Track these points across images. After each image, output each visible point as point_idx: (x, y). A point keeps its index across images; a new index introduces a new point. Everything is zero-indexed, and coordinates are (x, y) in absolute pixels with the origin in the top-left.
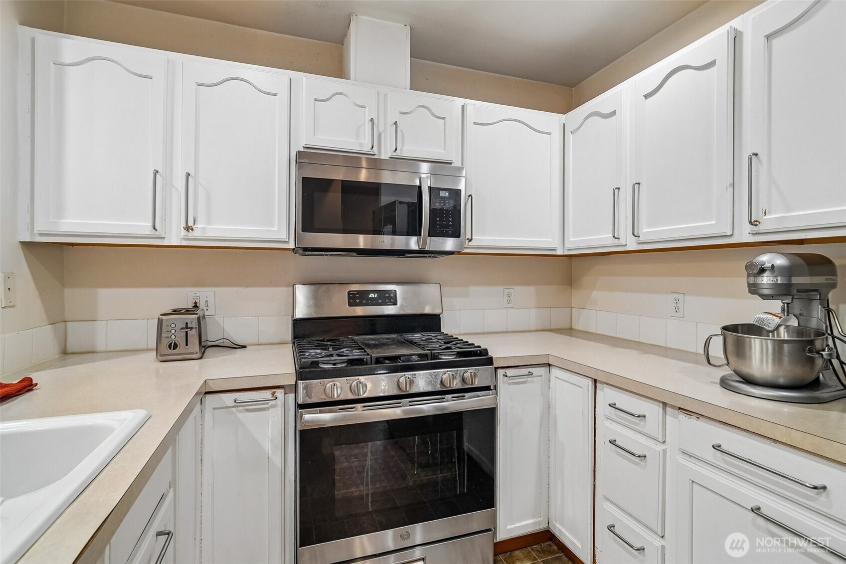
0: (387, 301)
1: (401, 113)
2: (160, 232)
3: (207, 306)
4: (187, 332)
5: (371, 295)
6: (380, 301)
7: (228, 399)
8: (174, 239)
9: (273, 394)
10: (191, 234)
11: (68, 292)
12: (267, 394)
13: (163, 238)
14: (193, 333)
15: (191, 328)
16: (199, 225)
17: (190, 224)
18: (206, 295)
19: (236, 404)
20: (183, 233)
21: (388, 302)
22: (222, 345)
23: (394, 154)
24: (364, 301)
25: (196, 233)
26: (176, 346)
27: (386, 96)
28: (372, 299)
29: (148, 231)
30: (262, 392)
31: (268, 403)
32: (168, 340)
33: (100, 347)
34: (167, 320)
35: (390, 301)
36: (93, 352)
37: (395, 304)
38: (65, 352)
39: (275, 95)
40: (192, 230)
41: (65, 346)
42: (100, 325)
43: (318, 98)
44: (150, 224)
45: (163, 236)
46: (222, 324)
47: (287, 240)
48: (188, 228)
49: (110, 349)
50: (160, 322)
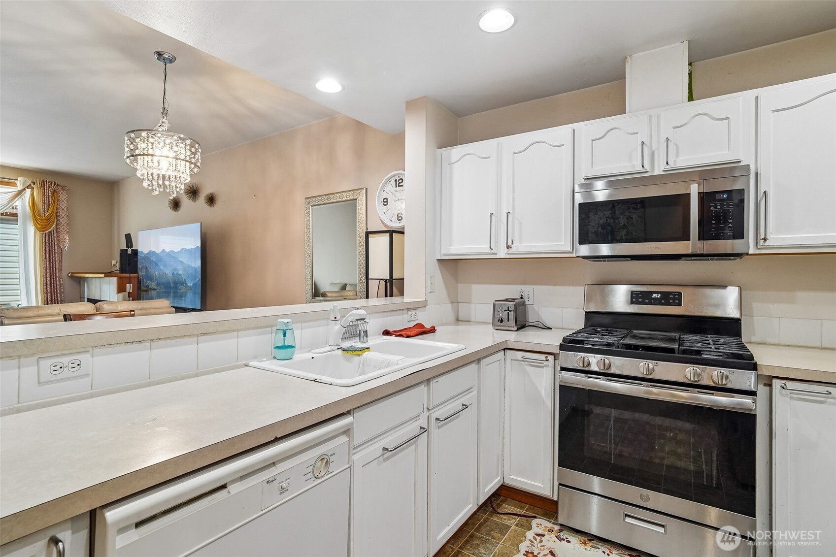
0: (671, 301)
1: (674, 128)
2: (494, 251)
3: (529, 298)
4: (508, 313)
5: (654, 296)
6: (663, 301)
7: (519, 355)
8: (502, 253)
9: (546, 357)
10: (511, 251)
11: (459, 286)
12: (543, 357)
13: (496, 254)
14: (512, 314)
15: (511, 311)
16: (515, 245)
17: (509, 244)
18: (528, 290)
19: (522, 359)
20: (506, 250)
21: (672, 303)
22: (537, 326)
23: (668, 167)
24: (647, 301)
25: (513, 250)
26: (502, 321)
27: (658, 117)
28: (656, 299)
29: (489, 250)
30: (539, 355)
31: (543, 363)
32: (499, 316)
33: (473, 319)
34: (498, 304)
35: (674, 302)
36: (470, 321)
37: (680, 304)
38: (458, 320)
39: (563, 145)
40: (511, 248)
41: (458, 317)
42: (473, 305)
43: (594, 138)
44: (489, 246)
45: (496, 253)
46: (538, 311)
47: (571, 251)
48: (508, 247)
49: (477, 320)
50: (494, 305)
